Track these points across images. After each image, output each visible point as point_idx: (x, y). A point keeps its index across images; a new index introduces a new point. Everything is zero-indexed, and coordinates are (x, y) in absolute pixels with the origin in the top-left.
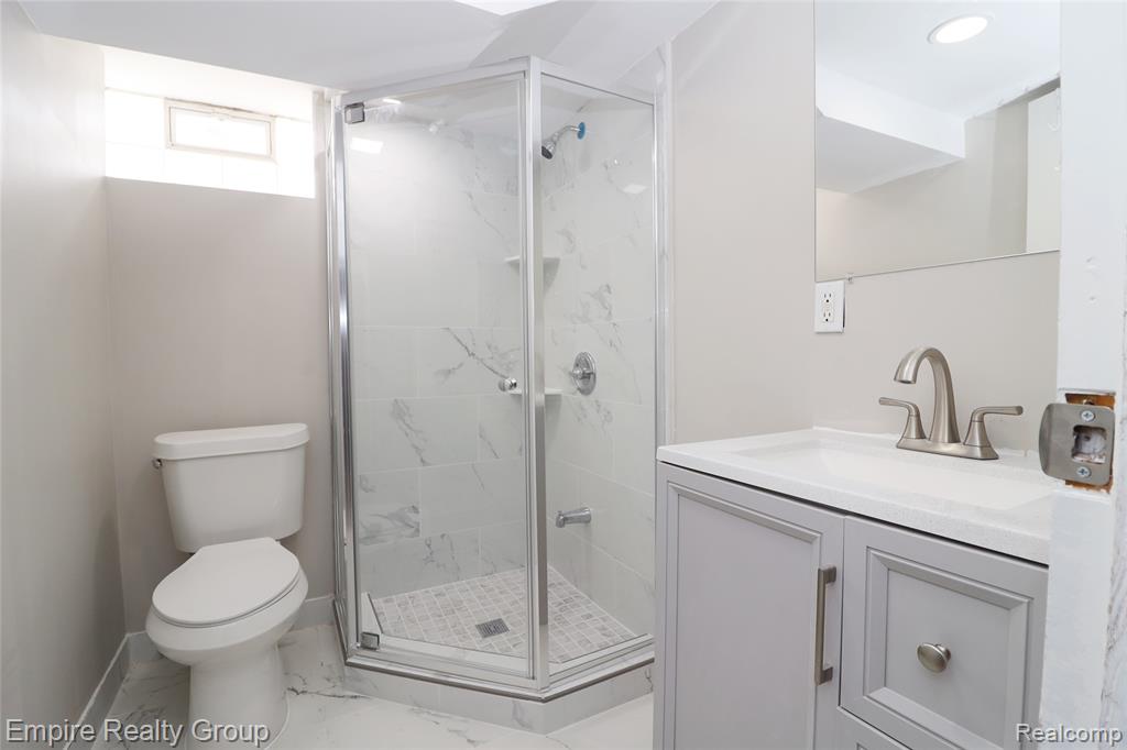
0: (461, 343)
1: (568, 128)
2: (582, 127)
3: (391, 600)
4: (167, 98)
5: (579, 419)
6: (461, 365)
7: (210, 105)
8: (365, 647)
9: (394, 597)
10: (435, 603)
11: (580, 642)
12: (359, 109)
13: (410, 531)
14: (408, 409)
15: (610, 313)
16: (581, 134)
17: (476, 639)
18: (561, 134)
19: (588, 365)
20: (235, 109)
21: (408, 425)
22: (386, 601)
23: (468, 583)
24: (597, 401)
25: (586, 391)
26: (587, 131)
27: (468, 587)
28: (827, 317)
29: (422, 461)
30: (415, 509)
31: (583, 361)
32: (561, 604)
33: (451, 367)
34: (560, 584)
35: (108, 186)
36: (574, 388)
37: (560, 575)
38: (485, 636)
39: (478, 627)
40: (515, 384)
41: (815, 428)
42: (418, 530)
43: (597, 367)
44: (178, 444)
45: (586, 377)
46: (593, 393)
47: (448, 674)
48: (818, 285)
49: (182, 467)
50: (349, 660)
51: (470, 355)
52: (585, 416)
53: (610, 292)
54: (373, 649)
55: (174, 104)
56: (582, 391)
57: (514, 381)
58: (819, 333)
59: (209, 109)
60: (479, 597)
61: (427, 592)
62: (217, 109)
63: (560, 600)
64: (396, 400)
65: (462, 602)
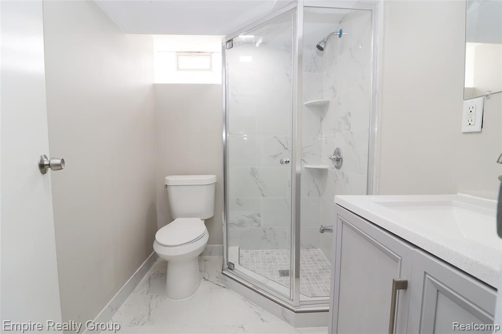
0: (281, 143)
1: (332, 34)
2: (341, 32)
3: (248, 252)
4: (176, 52)
5: (335, 181)
6: (281, 153)
7: (190, 52)
8: (229, 268)
9: (249, 251)
10: (264, 257)
11: (324, 290)
12: (231, 42)
13: (257, 224)
14: (257, 171)
15: (350, 127)
16: (340, 36)
17: (277, 277)
18: (329, 37)
19: (339, 154)
20: (199, 52)
21: (256, 179)
22: (246, 252)
23: (281, 251)
24: (343, 173)
25: (338, 167)
26: (343, 33)
27: (280, 252)
28: (470, 122)
29: (263, 194)
30: (259, 215)
31: (337, 152)
32: (321, 269)
33: (276, 154)
34: (323, 260)
35: (155, 87)
36: (334, 166)
37: (325, 257)
38: (281, 276)
39: (279, 271)
40: (289, 162)
41: (459, 194)
42: (260, 224)
43: (343, 155)
44: (171, 180)
45: (338, 160)
46: (341, 168)
47: (258, 288)
48: (465, 101)
49: (172, 188)
50: (223, 272)
51: (285, 149)
52: (338, 180)
53: (350, 116)
54: (232, 270)
55: (179, 53)
56: (336, 167)
57: (288, 160)
58: (465, 133)
59: (190, 54)
60: (284, 259)
61: (263, 251)
62: (193, 53)
63: (321, 268)
64: (252, 168)
65: (276, 258)
